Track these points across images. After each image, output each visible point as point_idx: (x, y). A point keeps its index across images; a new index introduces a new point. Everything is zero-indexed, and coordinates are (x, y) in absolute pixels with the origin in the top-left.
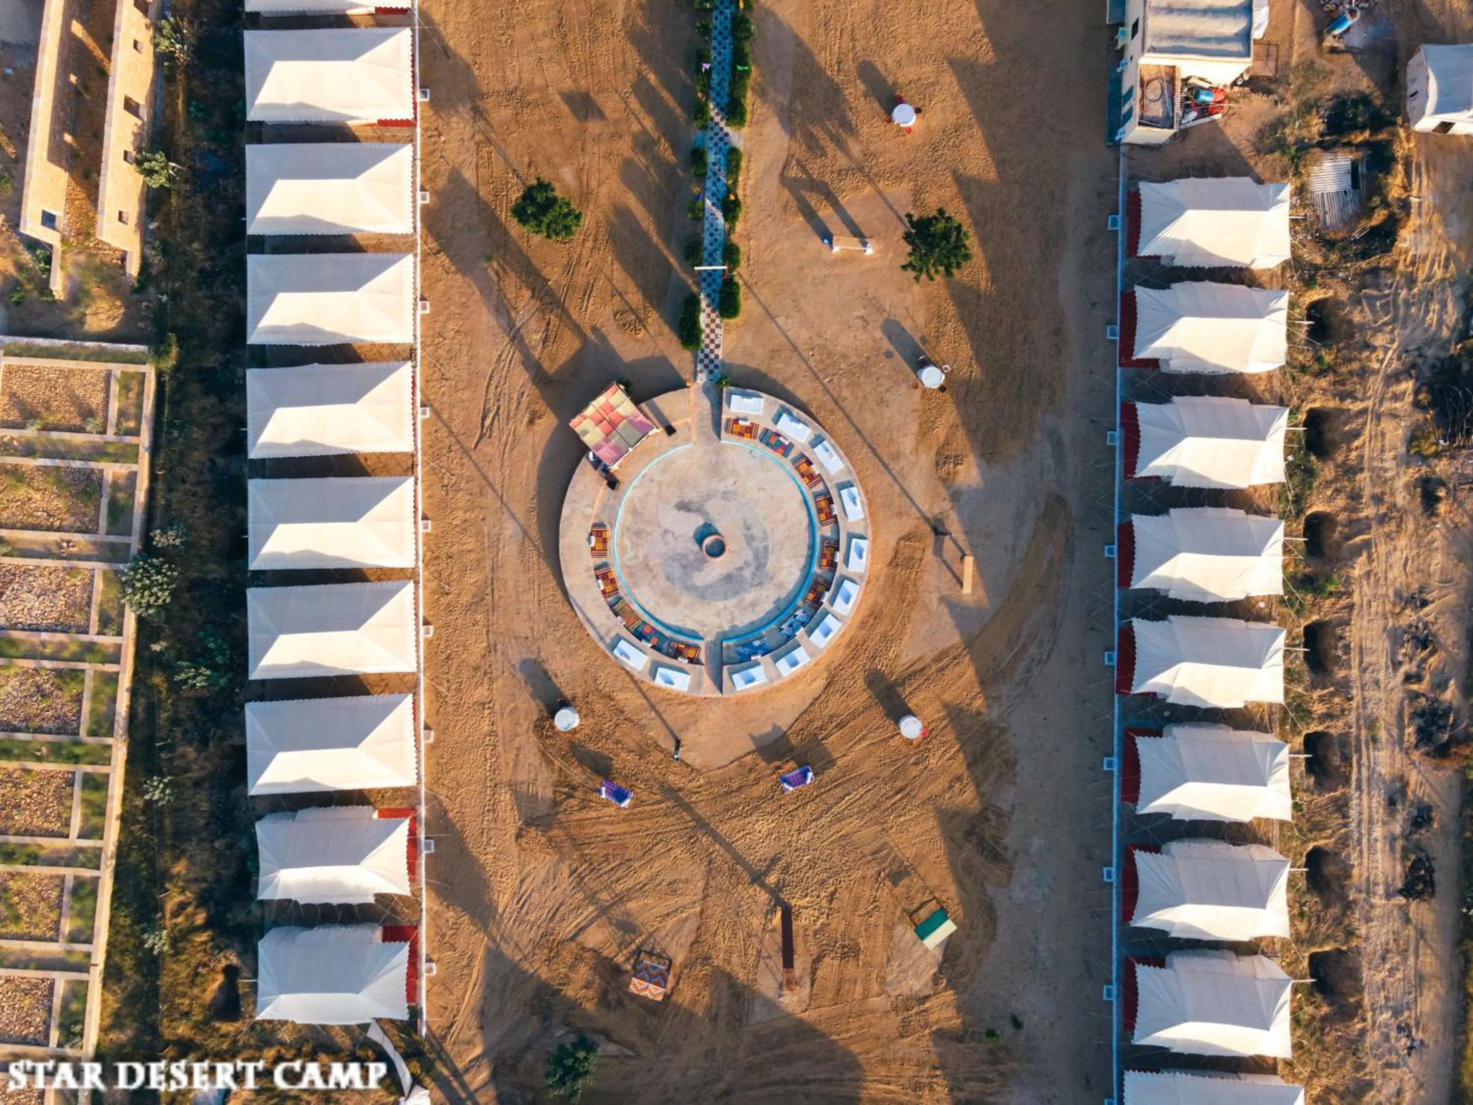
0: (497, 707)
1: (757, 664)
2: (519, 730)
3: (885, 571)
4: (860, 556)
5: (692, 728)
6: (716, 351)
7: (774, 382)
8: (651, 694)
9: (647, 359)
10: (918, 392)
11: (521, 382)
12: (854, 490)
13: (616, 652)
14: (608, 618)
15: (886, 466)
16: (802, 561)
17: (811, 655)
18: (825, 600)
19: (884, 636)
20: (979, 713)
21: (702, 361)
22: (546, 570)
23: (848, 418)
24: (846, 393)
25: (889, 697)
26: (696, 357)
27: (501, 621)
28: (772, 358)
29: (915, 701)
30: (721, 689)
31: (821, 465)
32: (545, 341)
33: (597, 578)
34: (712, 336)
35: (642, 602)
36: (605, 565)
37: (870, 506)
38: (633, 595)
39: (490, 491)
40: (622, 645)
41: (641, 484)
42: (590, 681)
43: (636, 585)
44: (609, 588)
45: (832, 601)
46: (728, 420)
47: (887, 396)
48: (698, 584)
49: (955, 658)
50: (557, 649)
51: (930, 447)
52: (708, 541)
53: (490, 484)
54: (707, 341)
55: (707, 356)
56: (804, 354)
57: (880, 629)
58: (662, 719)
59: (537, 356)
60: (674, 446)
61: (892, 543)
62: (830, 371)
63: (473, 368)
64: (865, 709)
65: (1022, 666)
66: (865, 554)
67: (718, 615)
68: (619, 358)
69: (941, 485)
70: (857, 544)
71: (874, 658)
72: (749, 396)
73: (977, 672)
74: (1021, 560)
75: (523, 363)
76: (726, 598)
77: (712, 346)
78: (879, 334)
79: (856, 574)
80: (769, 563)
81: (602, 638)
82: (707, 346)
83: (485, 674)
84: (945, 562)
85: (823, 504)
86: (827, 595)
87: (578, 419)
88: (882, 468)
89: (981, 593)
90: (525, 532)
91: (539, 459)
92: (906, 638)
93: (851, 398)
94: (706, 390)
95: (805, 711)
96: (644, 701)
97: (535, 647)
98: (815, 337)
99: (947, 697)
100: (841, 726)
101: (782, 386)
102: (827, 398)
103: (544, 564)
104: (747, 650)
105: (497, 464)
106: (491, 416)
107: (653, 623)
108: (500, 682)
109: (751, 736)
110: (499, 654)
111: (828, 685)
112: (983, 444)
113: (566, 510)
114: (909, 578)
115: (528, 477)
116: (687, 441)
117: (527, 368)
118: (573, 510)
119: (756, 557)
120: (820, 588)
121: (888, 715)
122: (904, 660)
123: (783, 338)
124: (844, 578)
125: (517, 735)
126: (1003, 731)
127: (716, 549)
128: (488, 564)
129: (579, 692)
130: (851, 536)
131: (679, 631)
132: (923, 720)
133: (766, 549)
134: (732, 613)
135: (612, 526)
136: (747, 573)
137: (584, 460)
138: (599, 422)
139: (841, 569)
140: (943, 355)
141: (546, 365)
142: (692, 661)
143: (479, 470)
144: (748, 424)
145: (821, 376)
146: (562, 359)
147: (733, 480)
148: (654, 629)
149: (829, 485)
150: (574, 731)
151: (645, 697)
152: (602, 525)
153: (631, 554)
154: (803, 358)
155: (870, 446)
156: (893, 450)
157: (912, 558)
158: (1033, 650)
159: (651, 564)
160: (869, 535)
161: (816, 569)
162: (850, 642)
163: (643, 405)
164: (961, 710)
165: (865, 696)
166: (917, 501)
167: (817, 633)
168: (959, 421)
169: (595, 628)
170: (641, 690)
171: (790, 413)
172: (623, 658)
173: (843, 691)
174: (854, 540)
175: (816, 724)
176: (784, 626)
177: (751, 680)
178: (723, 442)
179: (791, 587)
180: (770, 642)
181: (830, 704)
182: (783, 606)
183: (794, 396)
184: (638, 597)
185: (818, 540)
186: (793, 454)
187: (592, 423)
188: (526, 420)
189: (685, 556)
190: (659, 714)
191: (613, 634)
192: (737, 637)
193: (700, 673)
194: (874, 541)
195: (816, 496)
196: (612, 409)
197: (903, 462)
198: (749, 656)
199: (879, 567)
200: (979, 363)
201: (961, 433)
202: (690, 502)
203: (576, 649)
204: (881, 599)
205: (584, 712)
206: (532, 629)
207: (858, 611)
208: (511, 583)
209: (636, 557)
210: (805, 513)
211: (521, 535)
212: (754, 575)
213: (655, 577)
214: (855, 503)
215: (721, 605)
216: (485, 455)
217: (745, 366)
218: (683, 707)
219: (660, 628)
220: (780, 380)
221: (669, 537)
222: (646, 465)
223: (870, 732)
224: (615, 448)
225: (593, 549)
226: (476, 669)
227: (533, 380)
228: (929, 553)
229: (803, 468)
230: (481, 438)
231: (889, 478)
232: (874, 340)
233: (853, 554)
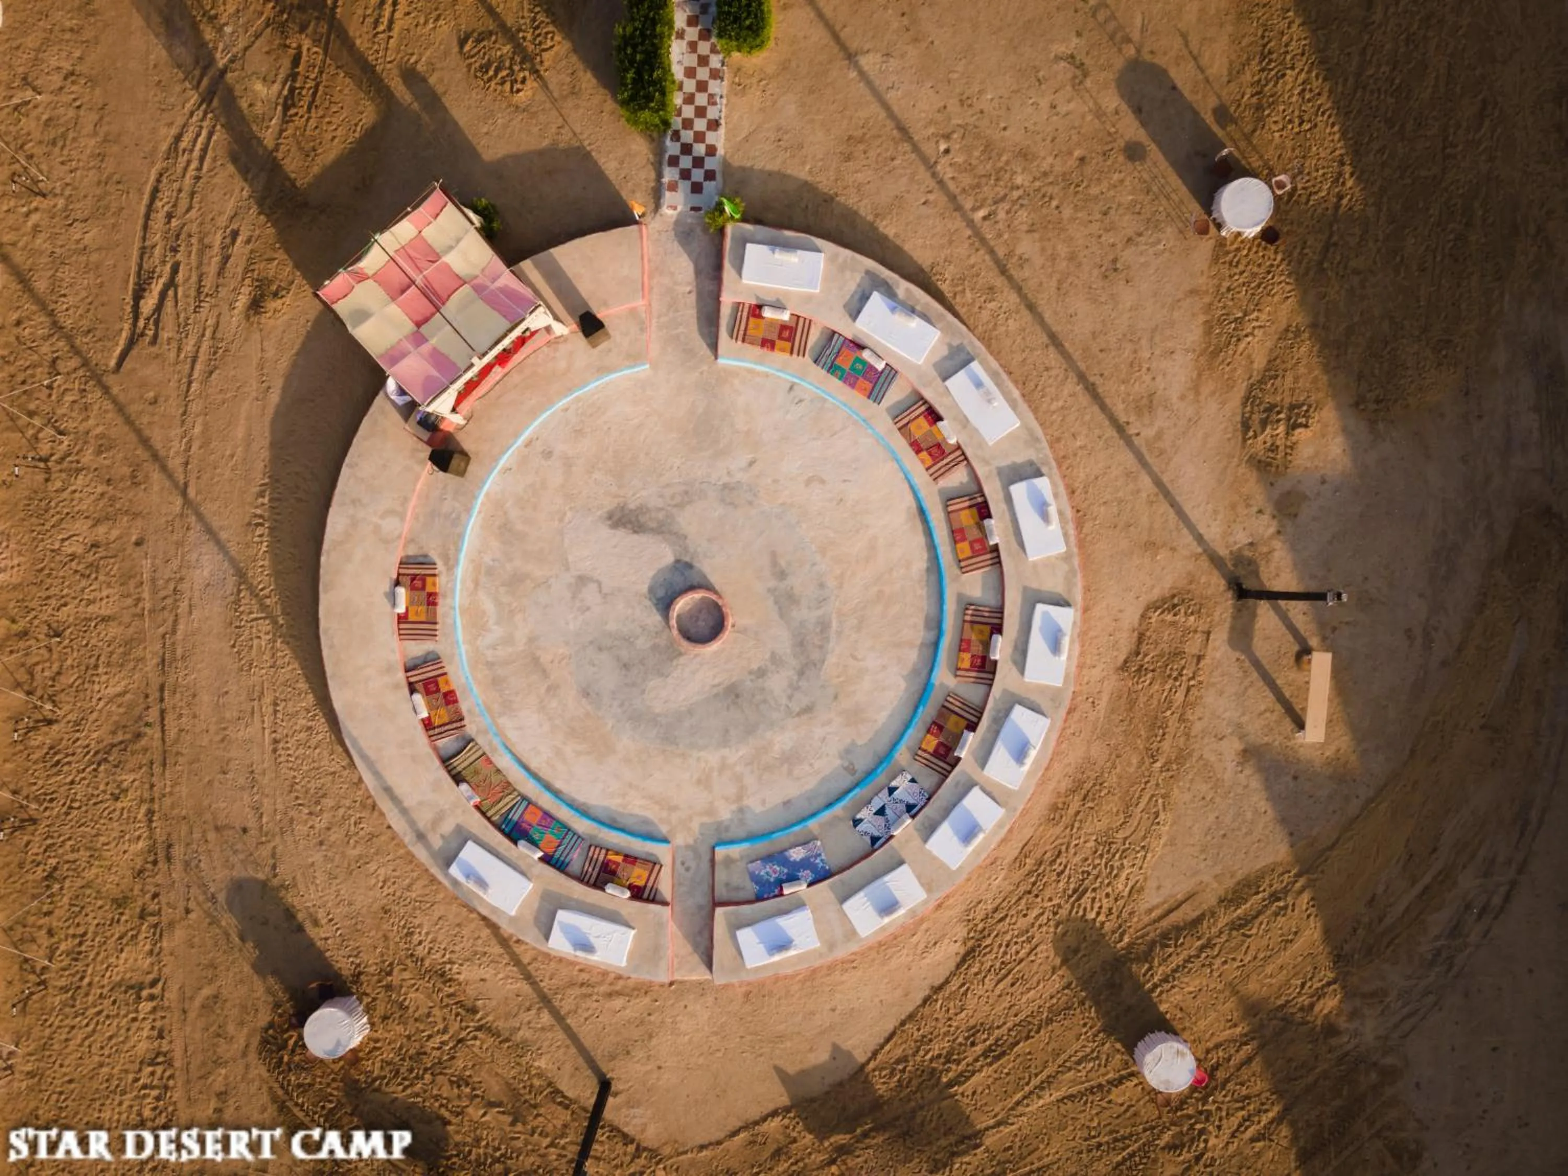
0: (172, 995)
1: (799, 905)
2: (224, 1050)
3: (1112, 684)
4: (1055, 648)
5: (639, 1054)
6: (711, 138)
7: (851, 216)
8: (540, 971)
9: (541, 153)
10: (1206, 245)
11: (230, 207)
12: (1043, 484)
13: (454, 870)
14: (436, 786)
15: (1120, 429)
16: (912, 656)
17: (928, 887)
18: (963, 753)
19: (1106, 842)
20: (1330, 1030)
21: (674, 161)
22: (291, 669)
23: (1031, 307)
24: (1027, 246)
25: (1113, 986)
26: (659, 151)
27: (184, 790)
28: (848, 158)
29: (1176, 997)
30: (709, 965)
31: (964, 422)
32: (289, 103)
33: (412, 690)
34: (701, 99)
35: (523, 750)
36: (432, 659)
37: (1079, 525)
38: (500, 733)
39: (156, 476)
40: (471, 853)
41: (523, 461)
42: (395, 937)
43: (508, 707)
44: (442, 715)
45: (983, 759)
46: (737, 306)
47: (1128, 255)
48: (658, 708)
49: (1275, 897)
50: (318, 857)
51: (1229, 385)
52: (682, 604)
53: (155, 456)
54: (688, 112)
55: (687, 149)
56: (928, 149)
57: (1095, 826)
58: (568, 1030)
59: (269, 142)
60: (603, 370)
61: (1131, 616)
62: (987, 191)
63: (109, 166)
64: (1054, 1014)
65: (1438, 921)
66: (1066, 642)
67: (704, 782)
68: (474, 154)
69: (1252, 477)
70: (1046, 616)
71: (1079, 893)
72: (788, 246)
73: (1328, 933)
74: (1444, 664)
75: (235, 159)
76: (725, 742)
77: (700, 125)
78: (1112, 101)
79: (1042, 689)
80: (831, 659)
81: (421, 837)
82: (688, 124)
83: (142, 916)
84: (1257, 664)
85: (966, 518)
86: (970, 739)
87: (342, 278)
88: (1111, 432)
89: (1344, 742)
90: (241, 575)
91: (274, 397)
92: (1158, 847)
93: (1038, 261)
94: (684, 234)
95: (911, 1017)
96: (526, 988)
97: (265, 851)
98: (953, 106)
99: (1253, 987)
100: (995, 1053)
101: (873, 228)
102: (981, 257)
103: (285, 653)
104: (772, 871)
105: (173, 407)
106: (157, 287)
107: (546, 801)
108: (179, 934)
109: (779, 1070)
110: (178, 866)
111: (968, 956)
112: (1360, 377)
113: (336, 521)
114: (1169, 702)
115: (248, 441)
116: (634, 358)
117: (244, 172)
118: (354, 523)
119: (800, 644)
120: (952, 723)
121: (1109, 1030)
122: (1151, 899)
123: (875, 108)
124: (1013, 700)
125: (218, 1063)
126: (1389, 1075)
127: (703, 625)
128: (151, 651)
129: (370, 961)
130: (1033, 598)
131: (612, 824)
132: (1194, 1043)
133: (824, 626)
134: (738, 778)
135: (451, 565)
136: (777, 683)
137: (379, 400)
138: (397, 292)
139: (1005, 678)
140: (1270, 154)
141: (292, 164)
142: (638, 894)
143: (129, 421)
144: (785, 317)
145: (968, 205)
146: (330, 153)
147: (743, 459)
148: (547, 815)
149: (981, 471)
150: (354, 1058)
151: (528, 977)
152: (424, 562)
153: (496, 632)
154: (924, 159)
155: (1082, 378)
156: (1138, 389)
157: (1178, 654)
158: (1468, 882)
159: (545, 658)
160: (1078, 596)
161: (944, 678)
162: (1024, 853)
163: (527, 265)
164: (1287, 1021)
165: (1056, 983)
166: (1194, 515)
167: (945, 831)
168: (1301, 319)
169: (404, 811)
170: (516, 961)
171: (889, 292)
172: (471, 886)
173: (1004, 971)
174: (1040, 608)
175: (936, 1048)
176: (864, 814)
177: (782, 945)
178: (721, 361)
179: (882, 717)
180: (830, 857)
181: (971, 1002)
182: (862, 764)
183: (899, 250)
184: (513, 735)
185: (950, 607)
186: (895, 394)
187: (380, 293)
188: (243, 301)
189: (628, 640)
190: (559, 1018)
191: (447, 827)
192: (751, 837)
193: (660, 925)
194: (1086, 610)
195: (948, 499)
196: (434, 257)
197: (1161, 420)
198: (780, 883)
199: (1096, 673)
200: (1360, 174)
201: (1305, 349)
202: (642, 509)
203: (361, 862)
204: (1098, 751)
205: (381, 1009)
206: (257, 809)
207: (1043, 782)
208: (205, 698)
209: (508, 640)
210: (920, 539)
211: (232, 581)
212: (794, 688)
213: (552, 689)
214: (1045, 517)
215: (712, 758)
216: (143, 385)
217: (782, 176)
218: (618, 1003)
219: (563, 813)
220: (865, 210)
221: (590, 594)
222: (534, 413)
223: (1064, 1068)
224: (438, 359)
225: (402, 619)
226: (120, 903)
227: (260, 203)
228: (1220, 637)
229: (921, 427)
230: (131, 343)
231: (1128, 459)
232: (1099, 113)
233: (1037, 643)
